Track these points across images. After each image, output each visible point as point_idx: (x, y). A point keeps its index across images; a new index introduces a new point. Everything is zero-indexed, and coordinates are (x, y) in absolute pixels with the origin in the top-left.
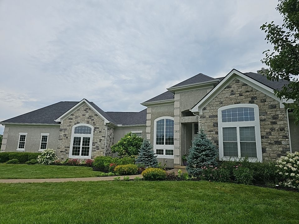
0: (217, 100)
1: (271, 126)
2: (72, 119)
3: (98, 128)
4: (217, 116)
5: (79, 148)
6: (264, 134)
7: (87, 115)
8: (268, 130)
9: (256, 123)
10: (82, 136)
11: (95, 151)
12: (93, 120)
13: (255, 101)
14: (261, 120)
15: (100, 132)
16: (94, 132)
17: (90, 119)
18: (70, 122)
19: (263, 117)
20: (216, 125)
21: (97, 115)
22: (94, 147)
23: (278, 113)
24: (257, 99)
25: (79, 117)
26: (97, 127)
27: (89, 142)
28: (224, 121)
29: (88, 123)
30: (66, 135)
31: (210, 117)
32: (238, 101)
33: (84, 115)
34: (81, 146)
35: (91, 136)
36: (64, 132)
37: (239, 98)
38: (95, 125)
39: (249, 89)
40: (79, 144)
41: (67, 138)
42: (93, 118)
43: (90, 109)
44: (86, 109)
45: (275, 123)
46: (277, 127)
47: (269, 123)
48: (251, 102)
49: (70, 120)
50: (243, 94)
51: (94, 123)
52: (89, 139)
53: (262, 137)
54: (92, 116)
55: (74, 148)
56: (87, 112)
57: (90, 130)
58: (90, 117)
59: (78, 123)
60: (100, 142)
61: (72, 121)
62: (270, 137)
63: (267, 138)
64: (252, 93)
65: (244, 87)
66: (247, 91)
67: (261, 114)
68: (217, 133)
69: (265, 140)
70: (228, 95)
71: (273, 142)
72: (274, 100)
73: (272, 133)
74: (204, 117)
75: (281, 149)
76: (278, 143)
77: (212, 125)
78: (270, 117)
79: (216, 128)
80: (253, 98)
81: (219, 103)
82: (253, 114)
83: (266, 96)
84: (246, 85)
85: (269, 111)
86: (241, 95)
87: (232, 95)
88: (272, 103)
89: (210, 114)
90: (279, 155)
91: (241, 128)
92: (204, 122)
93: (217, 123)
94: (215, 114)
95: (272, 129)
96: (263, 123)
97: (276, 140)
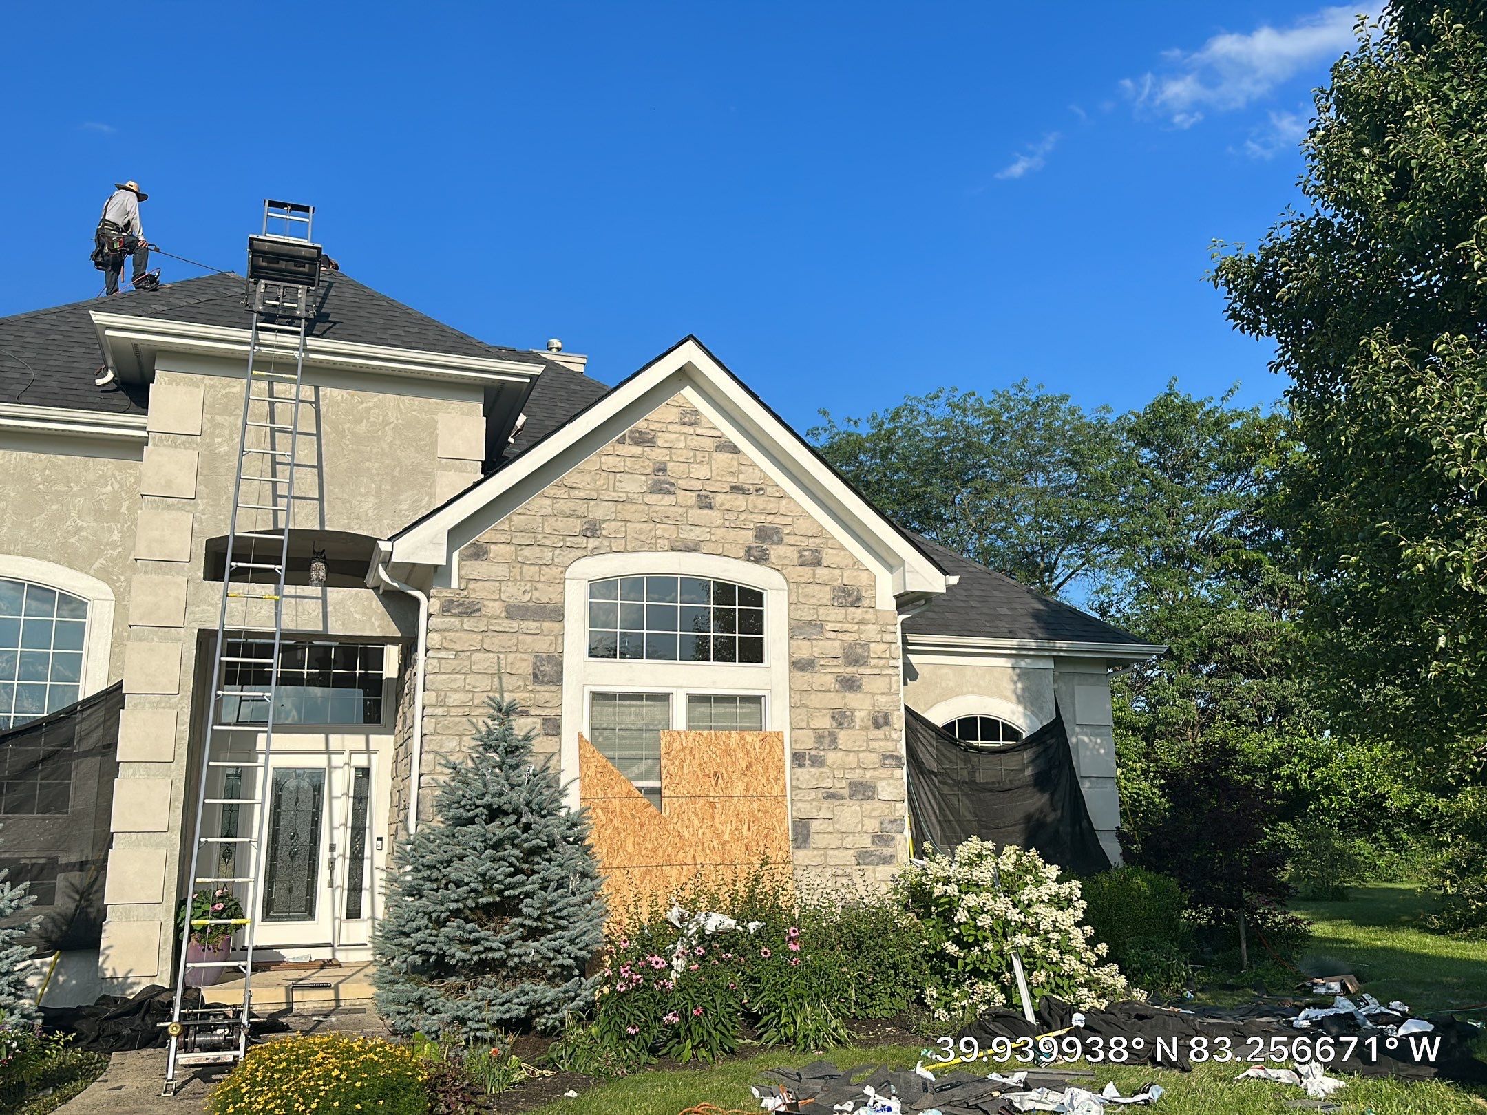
0: (565, 506)
1: (835, 700)
4: (557, 613)
6: (808, 740)
8: (824, 723)
9: (768, 679)
13: (775, 552)
14: (800, 665)
19: (805, 650)
20: (549, 673)
23: (871, 631)
24: (780, 542)
28: (599, 646)
31: (516, 612)
32: (688, 535)
37: (696, 514)
39: (749, 478)
45: (849, 685)
46: (860, 705)
47: (830, 679)
48: (757, 556)
50: (719, 499)
53: (797, 759)
62: (831, 757)
63: (817, 762)
64: (760, 502)
65: (723, 458)
66: (737, 489)
67: (797, 630)
68: (553, 726)
69: (807, 774)
70: (633, 486)
71: (841, 787)
72: (857, 563)
73: (842, 735)
74: (470, 610)
75: (872, 825)
76: (862, 790)
77: (526, 667)
78: (835, 648)
79: (545, 693)
80: (767, 535)
81: (576, 526)
82: (754, 622)
83: (821, 532)
84: (732, 448)
85: (833, 616)
86: (705, 503)
87: (657, 489)
88: (848, 578)
89: (515, 593)
90: (863, 857)
91: (694, 699)
92: (466, 642)
93: (557, 662)
94: (545, 595)
95: (842, 718)
96: (803, 678)
97: (856, 775)
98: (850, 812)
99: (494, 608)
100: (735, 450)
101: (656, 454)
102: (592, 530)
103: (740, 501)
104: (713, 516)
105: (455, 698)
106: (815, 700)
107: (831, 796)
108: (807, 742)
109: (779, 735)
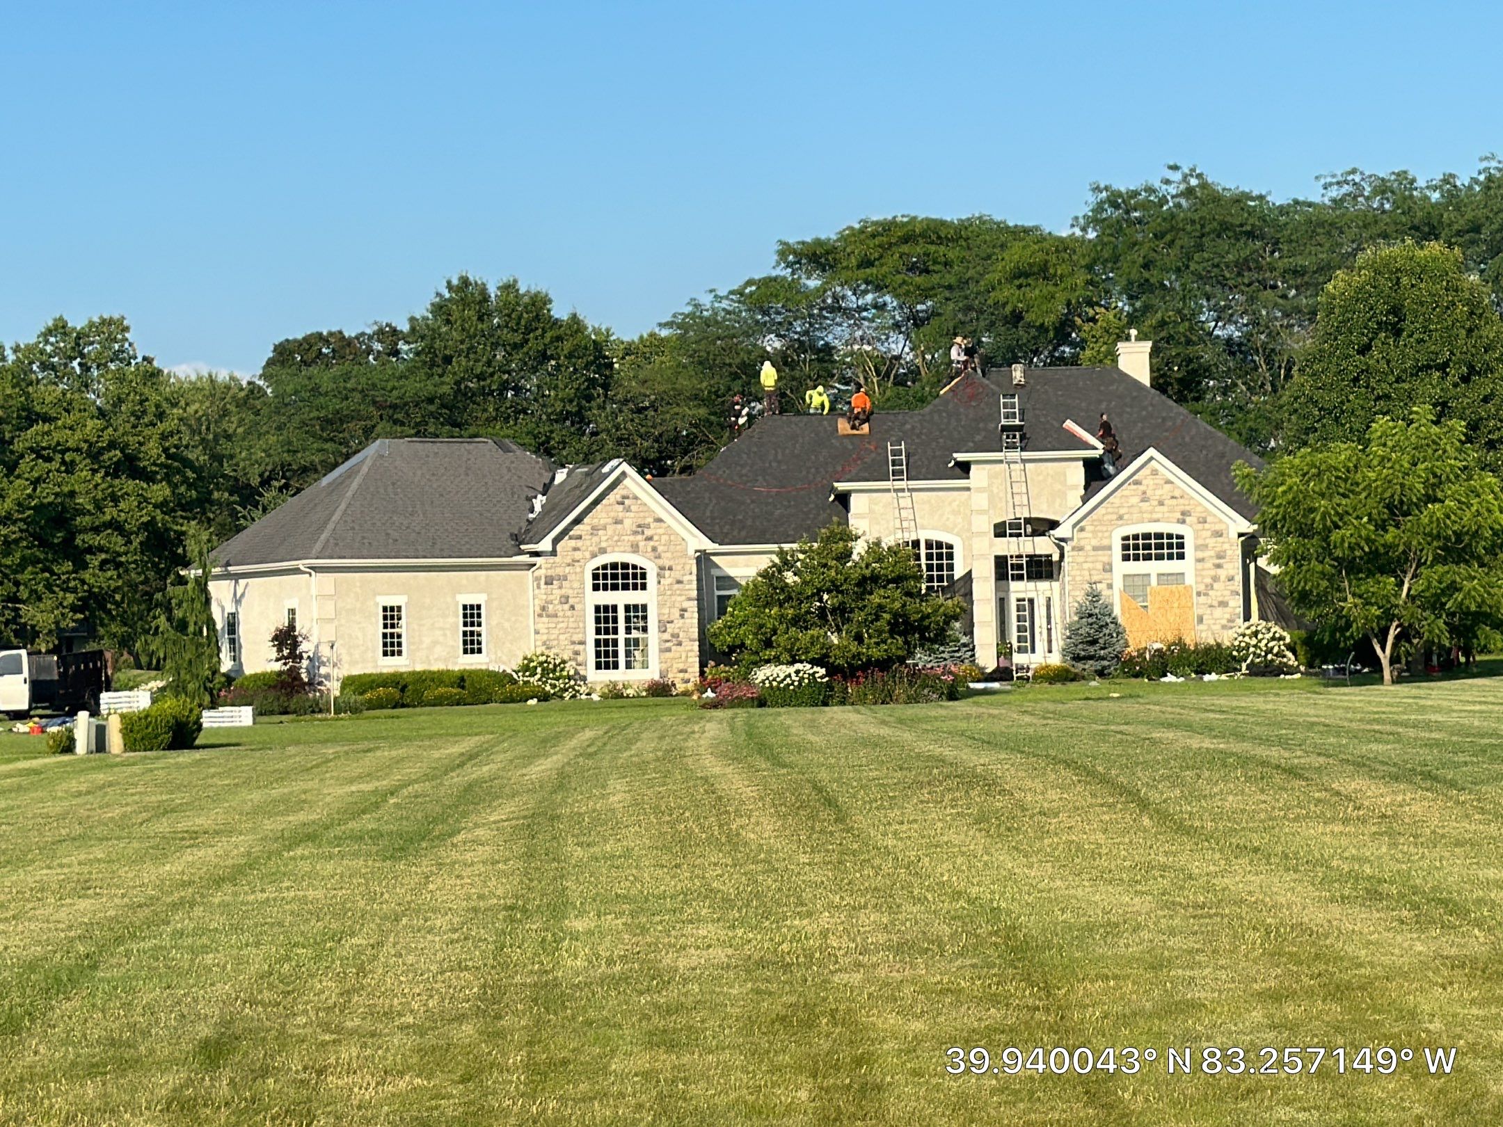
0: (1110, 510)
2: (578, 538)
3: (670, 569)
4: (1109, 548)
5: (615, 643)
7: (629, 524)
9: (1187, 566)
10: (620, 598)
11: (669, 650)
12: (650, 539)
13: (1188, 519)
14: (1198, 561)
15: (679, 582)
16: (659, 583)
17: (639, 537)
19: (1200, 555)
20: (1108, 568)
21: (660, 520)
22: (666, 636)
23: (1226, 546)
25: (604, 527)
26: (667, 564)
27: (645, 619)
28: (1125, 558)
29: (635, 549)
30: (567, 597)
31: (1095, 549)
32: (1155, 516)
34: (621, 635)
35: (647, 597)
36: (560, 587)
37: (1159, 509)
38: (659, 557)
40: (615, 631)
41: (572, 608)
42: (648, 533)
44: (624, 497)
45: (1219, 566)
46: (1222, 573)
48: (1182, 522)
49: (573, 543)
50: (1167, 502)
51: (654, 549)
52: (644, 607)
53: (1198, 594)
54: (648, 525)
55: (598, 643)
57: (644, 576)
59: (603, 551)
60: (682, 617)
61: (579, 543)
62: (1211, 593)
63: (1206, 595)
64: (1181, 501)
65: (1168, 486)
66: (1173, 497)
67: (1197, 548)
68: (1110, 586)
69: (1202, 599)
70: (1135, 500)
71: (1215, 603)
72: (1221, 521)
73: (1216, 586)
74: (1081, 549)
75: (1227, 616)
76: (1223, 604)
77: (1100, 566)
78: (1212, 553)
79: (1107, 575)
80: (1183, 513)
81: (1115, 517)
82: (1181, 546)
83: (1206, 510)
84: (1169, 482)
85: (1211, 542)
86: (1161, 503)
87: (1143, 501)
88: (1218, 527)
89: (1095, 542)
90: (1224, 627)
91: (1159, 575)
92: (1081, 559)
93: (1110, 565)
94: (1105, 542)
95: (1216, 579)
96: (1200, 565)
97: (1221, 599)
98: (1218, 612)
99: (1088, 548)
100: (1172, 483)
101: (1142, 488)
102: (1121, 518)
103: (1174, 502)
104: (1164, 509)
105: (1078, 578)
106: (1204, 573)
107: (1211, 606)
108: (1202, 588)
109: (1191, 587)
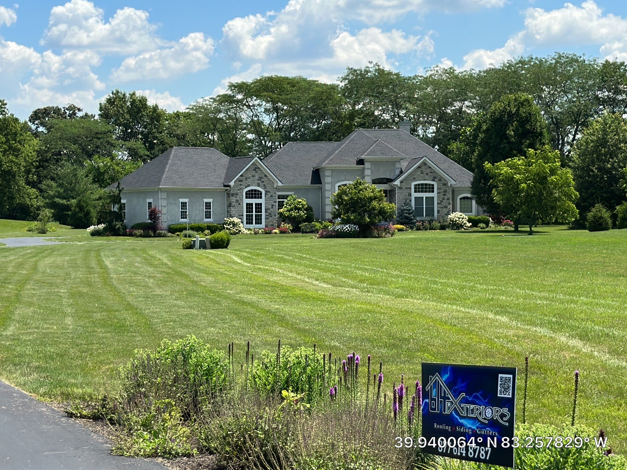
1: (442, 197)
2: (242, 181)
3: (269, 192)
4: (411, 188)
5: (252, 216)
6: (439, 202)
7: (257, 177)
9: (434, 195)
10: (254, 201)
11: (268, 218)
12: (263, 182)
13: (435, 180)
14: (438, 193)
15: (271, 196)
16: (265, 196)
17: (260, 182)
18: (241, 185)
19: (439, 191)
20: (410, 195)
21: (266, 176)
22: (267, 214)
23: (447, 189)
24: (436, 178)
25: (249, 178)
26: (268, 190)
27: (261, 208)
28: (415, 192)
29: (259, 185)
30: (238, 201)
31: (406, 188)
32: (425, 178)
33: (253, 176)
34: (254, 213)
35: (262, 201)
36: (236, 197)
37: (427, 176)
38: (265, 188)
39: (432, 171)
40: (252, 212)
41: (239, 204)
42: (262, 180)
43: (259, 168)
44: (256, 168)
45: (445, 195)
46: (446, 197)
47: (442, 194)
48: (433, 180)
49: (240, 183)
51: (264, 185)
52: (261, 204)
53: (438, 204)
54: (262, 178)
55: (247, 215)
56: (257, 172)
57: (261, 194)
58: (260, 178)
59: (249, 186)
60: (272, 208)
61: (242, 183)
67: (438, 189)
68: (411, 201)
70: (419, 173)
72: (446, 180)
73: (443, 201)
74: (401, 188)
75: (447, 211)
77: (407, 194)
78: (443, 191)
79: (410, 197)
82: (433, 188)
85: (443, 187)
89: (406, 186)
91: (426, 197)
92: (401, 192)
94: (409, 186)
97: (445, 205)
98: (444, 209)
99: (404, 188)
102: (414, 179)
105: (400, 198)
109: (436, 201)
